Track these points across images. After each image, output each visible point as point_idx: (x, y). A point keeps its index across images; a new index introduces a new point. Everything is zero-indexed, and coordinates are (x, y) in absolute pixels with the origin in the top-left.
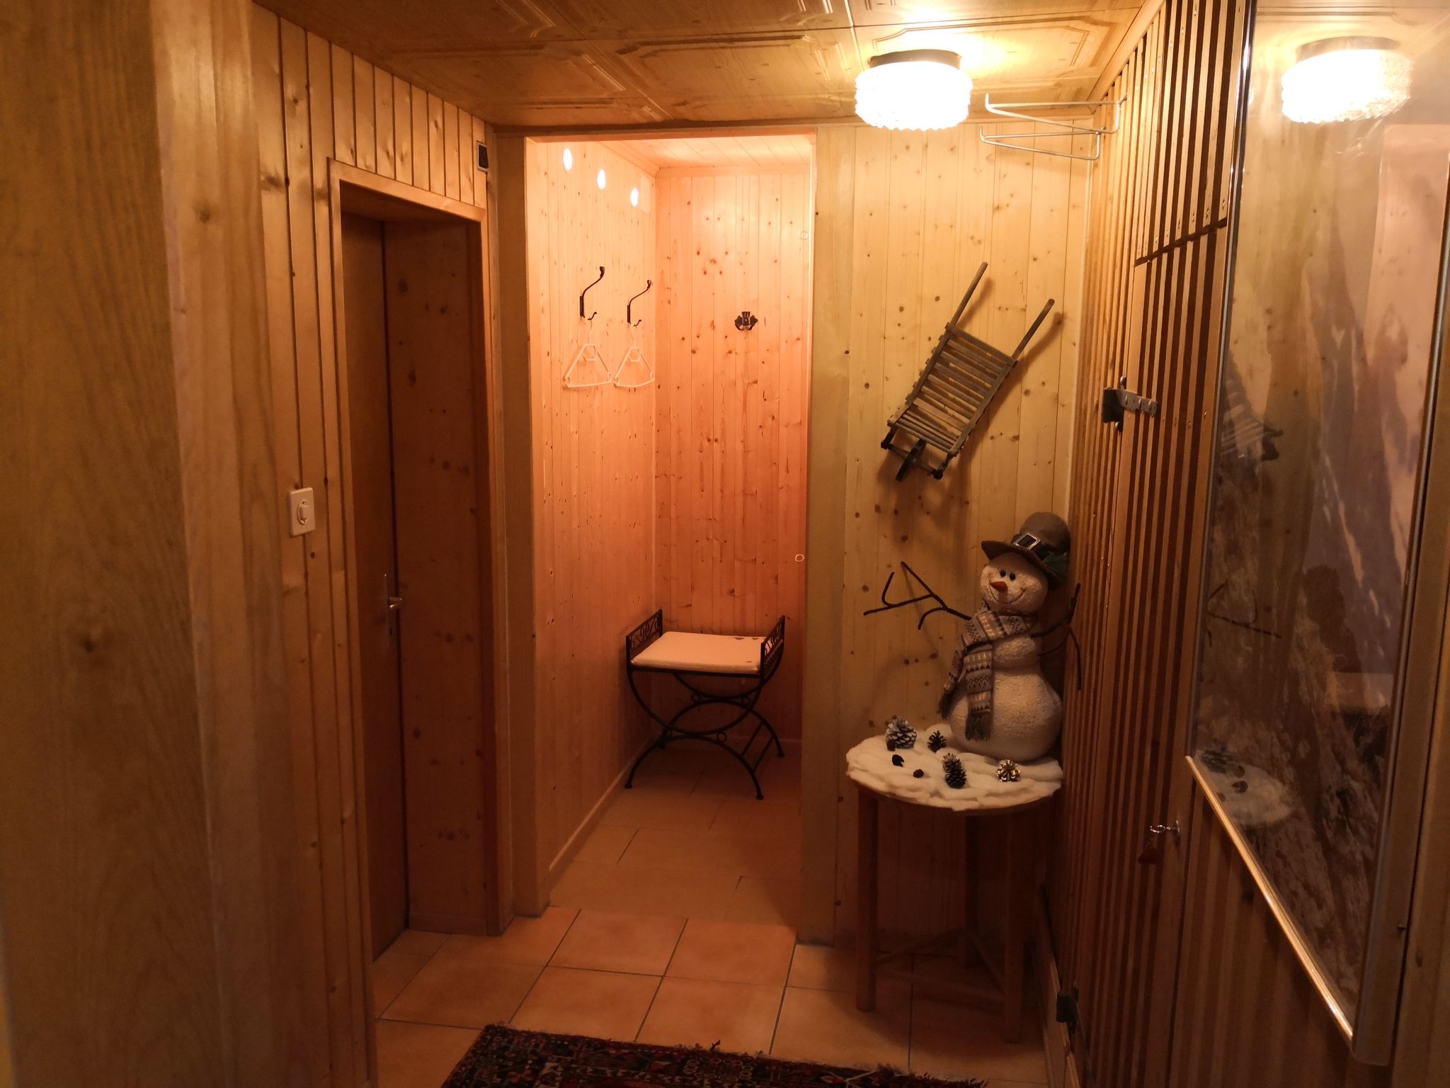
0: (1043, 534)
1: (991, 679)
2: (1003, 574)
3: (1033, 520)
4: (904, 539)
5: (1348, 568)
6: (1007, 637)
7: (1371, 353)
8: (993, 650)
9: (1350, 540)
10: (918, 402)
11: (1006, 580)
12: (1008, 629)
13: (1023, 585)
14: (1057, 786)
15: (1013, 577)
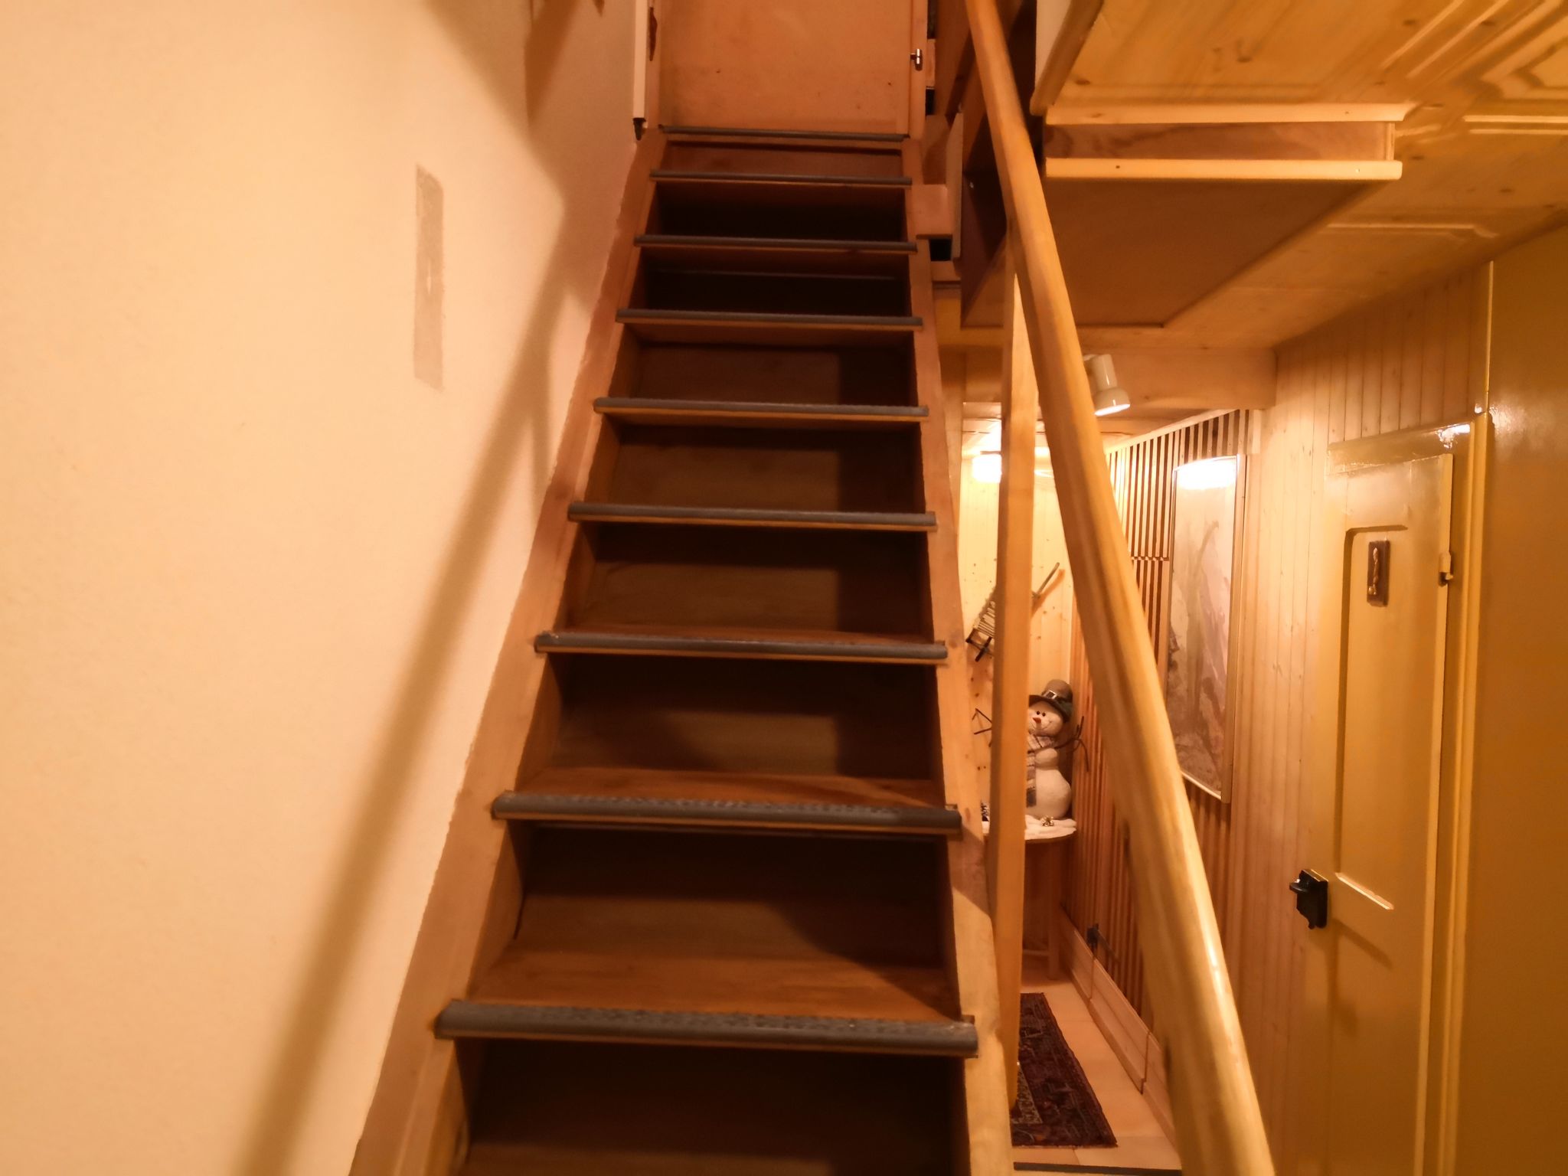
0: (1059, 691)
1: (1034, 772)
2: (1038, 713)
3: (1051, 684)
4: (977, 695)
5: (1214, 676)
6: (1042, 748)
7: (1217, 618)
8: (1035, 756)
9: (1214, 668)
10: (985, 616)
11: (1040, 716)
12: (1043, 744)
13: (1051, 720)
14: (1074, 829)
15: (1044, 715)
